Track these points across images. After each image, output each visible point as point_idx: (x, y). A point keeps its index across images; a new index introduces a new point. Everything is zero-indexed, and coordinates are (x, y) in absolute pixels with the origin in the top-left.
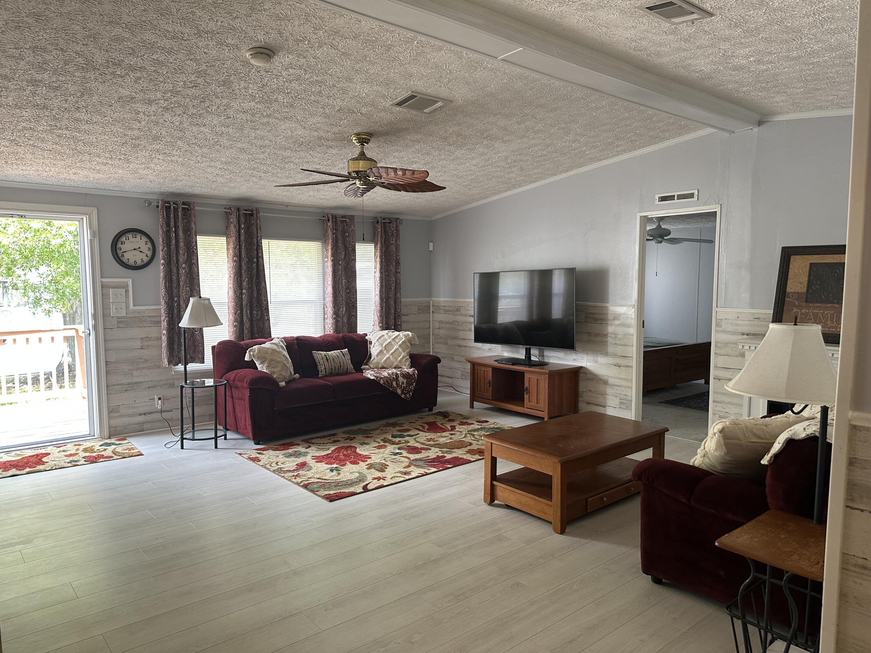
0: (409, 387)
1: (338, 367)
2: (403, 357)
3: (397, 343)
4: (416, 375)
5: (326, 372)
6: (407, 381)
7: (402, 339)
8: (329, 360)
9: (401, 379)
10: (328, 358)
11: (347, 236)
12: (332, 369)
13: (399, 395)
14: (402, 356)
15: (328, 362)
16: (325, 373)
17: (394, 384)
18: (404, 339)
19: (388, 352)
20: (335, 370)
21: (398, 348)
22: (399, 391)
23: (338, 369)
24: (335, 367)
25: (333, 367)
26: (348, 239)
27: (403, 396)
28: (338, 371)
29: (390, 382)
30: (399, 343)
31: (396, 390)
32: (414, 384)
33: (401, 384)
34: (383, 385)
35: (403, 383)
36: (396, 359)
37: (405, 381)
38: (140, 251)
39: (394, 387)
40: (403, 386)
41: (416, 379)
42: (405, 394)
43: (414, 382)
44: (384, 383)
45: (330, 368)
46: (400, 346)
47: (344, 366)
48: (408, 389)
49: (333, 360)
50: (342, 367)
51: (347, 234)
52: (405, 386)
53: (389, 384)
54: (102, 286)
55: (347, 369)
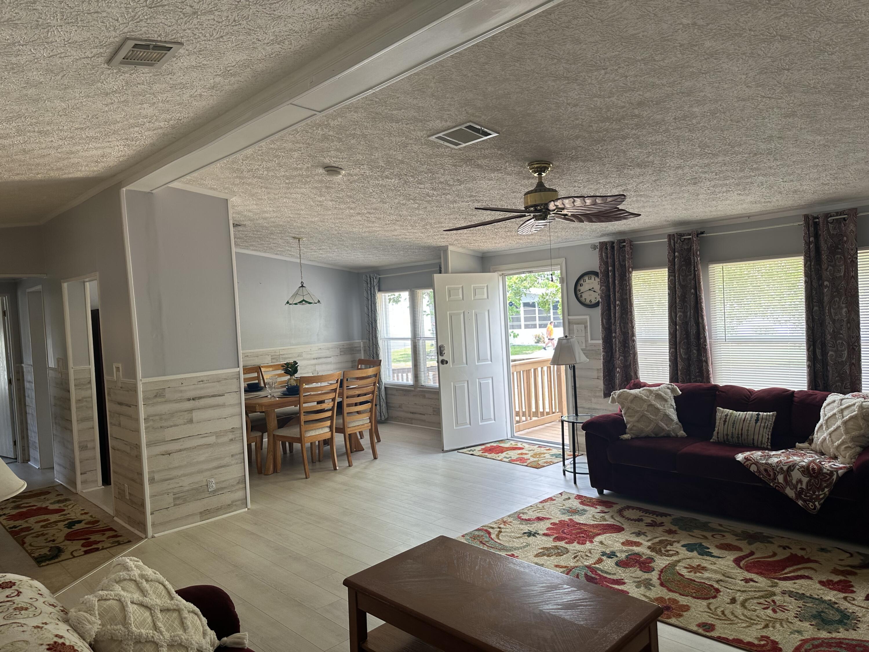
0: (814, 492)
1: (738, 434)
2: (843, 443)
3: (843, 417)
4: (835, 477)
5: (718, 438)
6: (810, 481)
7: (855, 411)
8: (727, 423)
9: (796, 475)
10: (727, 420)
11: (845, 242)
12: (727, 435)
13: (791, 500)
14: (841, 440)
15: (724, 424)
16: (716, 439)
17: (781, 478)
18: (856, 412)
19: (828, 428)
20: (732, 437)
21: (840, 427)
22: (790, 493)
23: (738, 437)
24: (732, 433)
25: (730, 433)
26: (846, 245)
27: (800, 503)
28: (738, 440)
29: (772, 473)
30: (845, 418)
31: (784, 488)
32: (826, 490)
33: (794, 482)
34: (756, 474)
35: (800, 481)
36: (833, 442)
37: (805, 480)
38: (594, 291)
39: (779, 483)
40: (799, 486)
41: (831, 483)
42: (805, 501)
43: (826, 487)
44: (759, 471)
45: (725, 433)
46: (845, 423)
47: (748, 435)
48: (812, 495)
49: (734, 423)
50: (744, 436)
51: (845, 238)
52: (804, 486)
53: (770, 475)
54: (569, 323)
55: (753, 441)
